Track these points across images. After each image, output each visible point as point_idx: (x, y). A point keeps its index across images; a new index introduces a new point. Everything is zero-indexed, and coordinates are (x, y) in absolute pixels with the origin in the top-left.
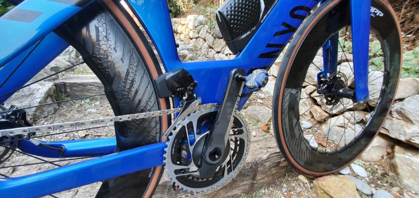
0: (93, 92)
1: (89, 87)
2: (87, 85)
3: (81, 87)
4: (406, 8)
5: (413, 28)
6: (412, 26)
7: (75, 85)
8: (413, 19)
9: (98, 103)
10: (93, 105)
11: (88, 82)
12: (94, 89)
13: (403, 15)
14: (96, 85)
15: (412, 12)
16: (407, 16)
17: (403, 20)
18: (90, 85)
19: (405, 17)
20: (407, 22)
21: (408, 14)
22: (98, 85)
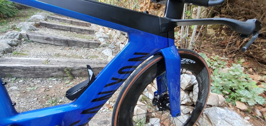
0: (19, 72)
1: (15, 69)
2: (14, 68)
3: (9, 69)
4: (233, 35)
5: (235, 49)
6: (234, 48)
7: (4, 68)
8: (236, 43)
9: (21, 81)
10: (17, 82)
11: (15, 66)
12: (20, 71)
13: (231, 39)
14: (21, 68)
15: (236, 39)
16: (233, 40)
17: (230, 43)
18: (17, 68)
19: (232, 41)
20: (233, 45)
21: (234, 39)
22: (23, 68)
